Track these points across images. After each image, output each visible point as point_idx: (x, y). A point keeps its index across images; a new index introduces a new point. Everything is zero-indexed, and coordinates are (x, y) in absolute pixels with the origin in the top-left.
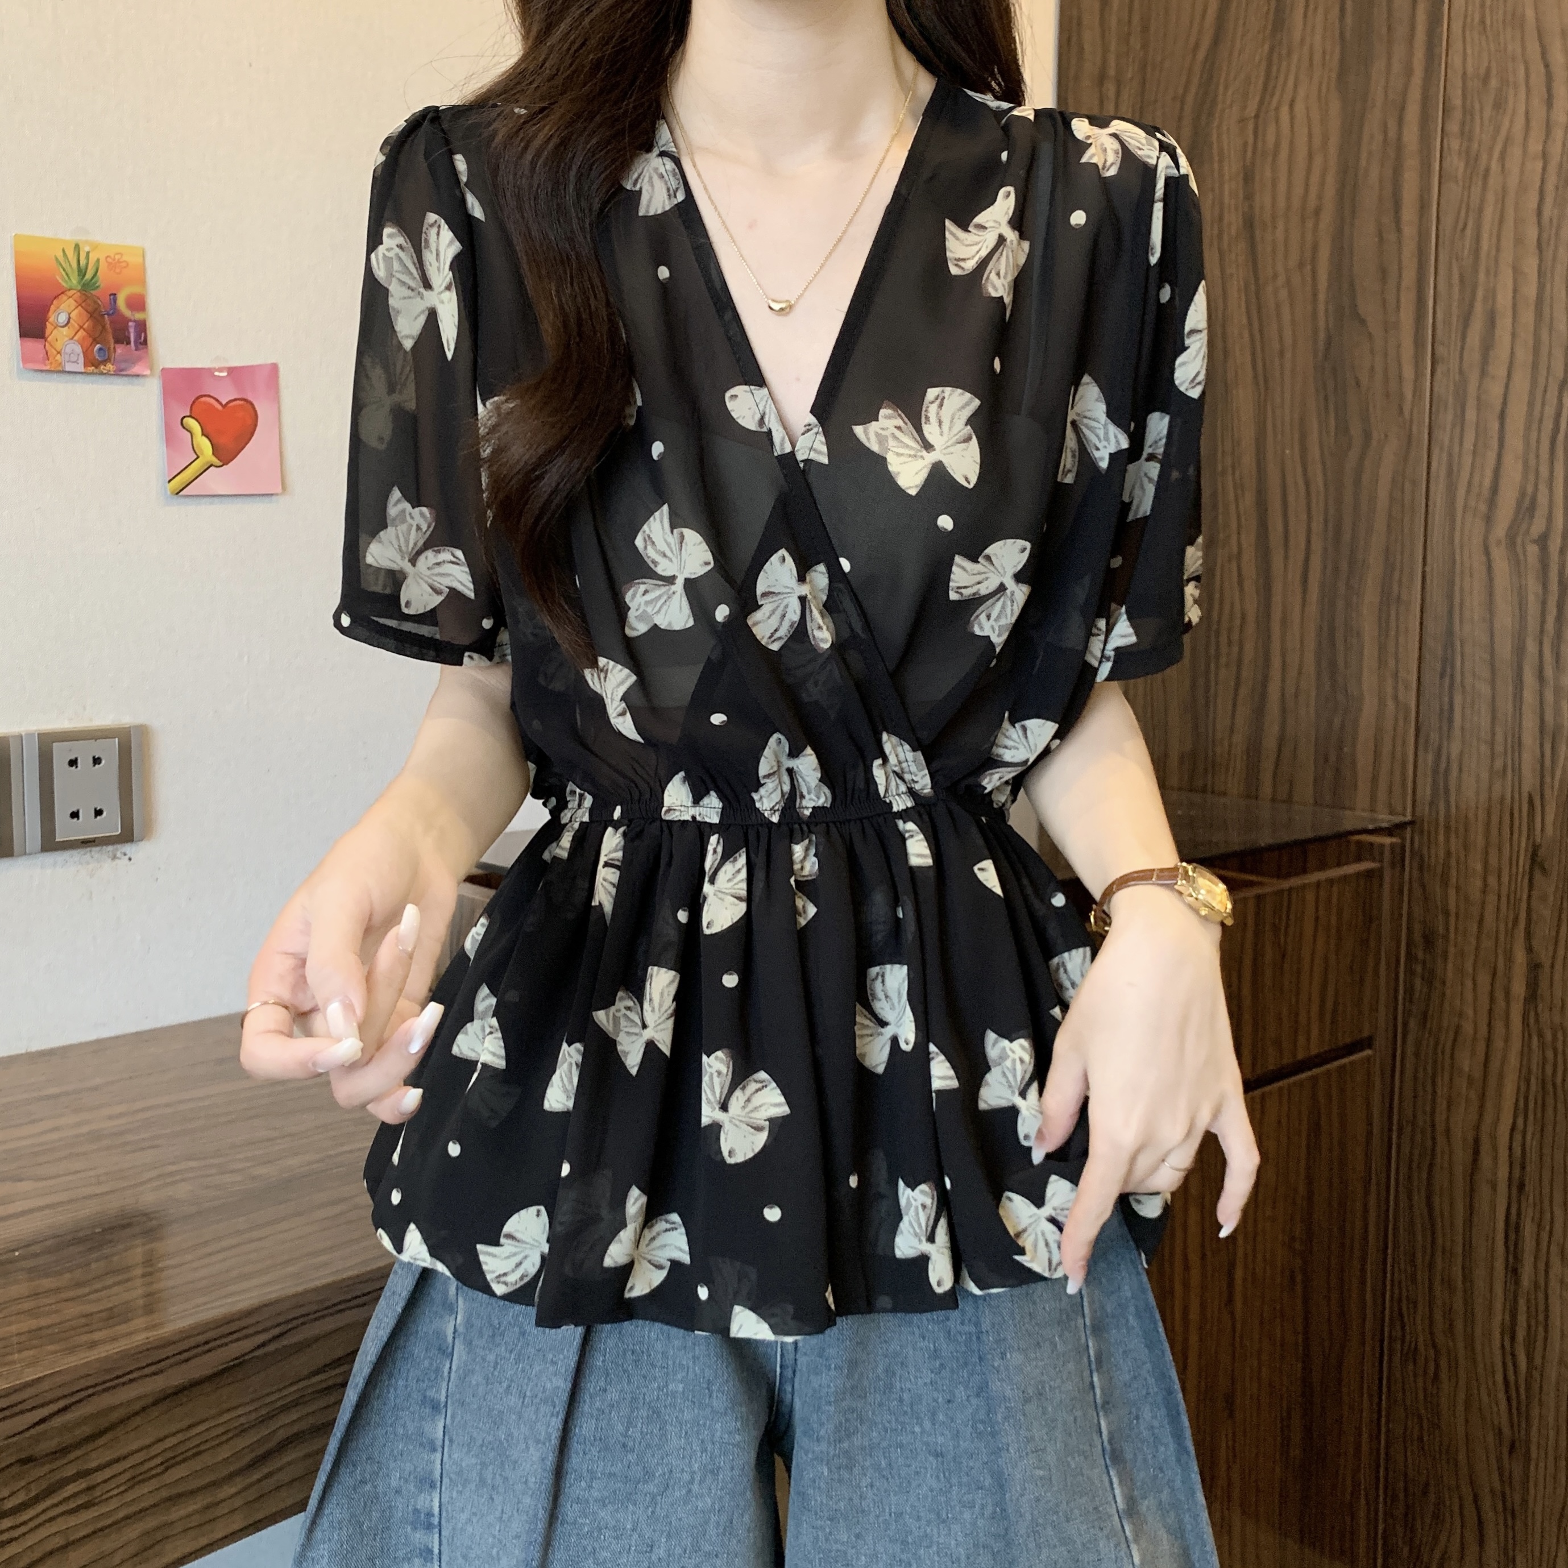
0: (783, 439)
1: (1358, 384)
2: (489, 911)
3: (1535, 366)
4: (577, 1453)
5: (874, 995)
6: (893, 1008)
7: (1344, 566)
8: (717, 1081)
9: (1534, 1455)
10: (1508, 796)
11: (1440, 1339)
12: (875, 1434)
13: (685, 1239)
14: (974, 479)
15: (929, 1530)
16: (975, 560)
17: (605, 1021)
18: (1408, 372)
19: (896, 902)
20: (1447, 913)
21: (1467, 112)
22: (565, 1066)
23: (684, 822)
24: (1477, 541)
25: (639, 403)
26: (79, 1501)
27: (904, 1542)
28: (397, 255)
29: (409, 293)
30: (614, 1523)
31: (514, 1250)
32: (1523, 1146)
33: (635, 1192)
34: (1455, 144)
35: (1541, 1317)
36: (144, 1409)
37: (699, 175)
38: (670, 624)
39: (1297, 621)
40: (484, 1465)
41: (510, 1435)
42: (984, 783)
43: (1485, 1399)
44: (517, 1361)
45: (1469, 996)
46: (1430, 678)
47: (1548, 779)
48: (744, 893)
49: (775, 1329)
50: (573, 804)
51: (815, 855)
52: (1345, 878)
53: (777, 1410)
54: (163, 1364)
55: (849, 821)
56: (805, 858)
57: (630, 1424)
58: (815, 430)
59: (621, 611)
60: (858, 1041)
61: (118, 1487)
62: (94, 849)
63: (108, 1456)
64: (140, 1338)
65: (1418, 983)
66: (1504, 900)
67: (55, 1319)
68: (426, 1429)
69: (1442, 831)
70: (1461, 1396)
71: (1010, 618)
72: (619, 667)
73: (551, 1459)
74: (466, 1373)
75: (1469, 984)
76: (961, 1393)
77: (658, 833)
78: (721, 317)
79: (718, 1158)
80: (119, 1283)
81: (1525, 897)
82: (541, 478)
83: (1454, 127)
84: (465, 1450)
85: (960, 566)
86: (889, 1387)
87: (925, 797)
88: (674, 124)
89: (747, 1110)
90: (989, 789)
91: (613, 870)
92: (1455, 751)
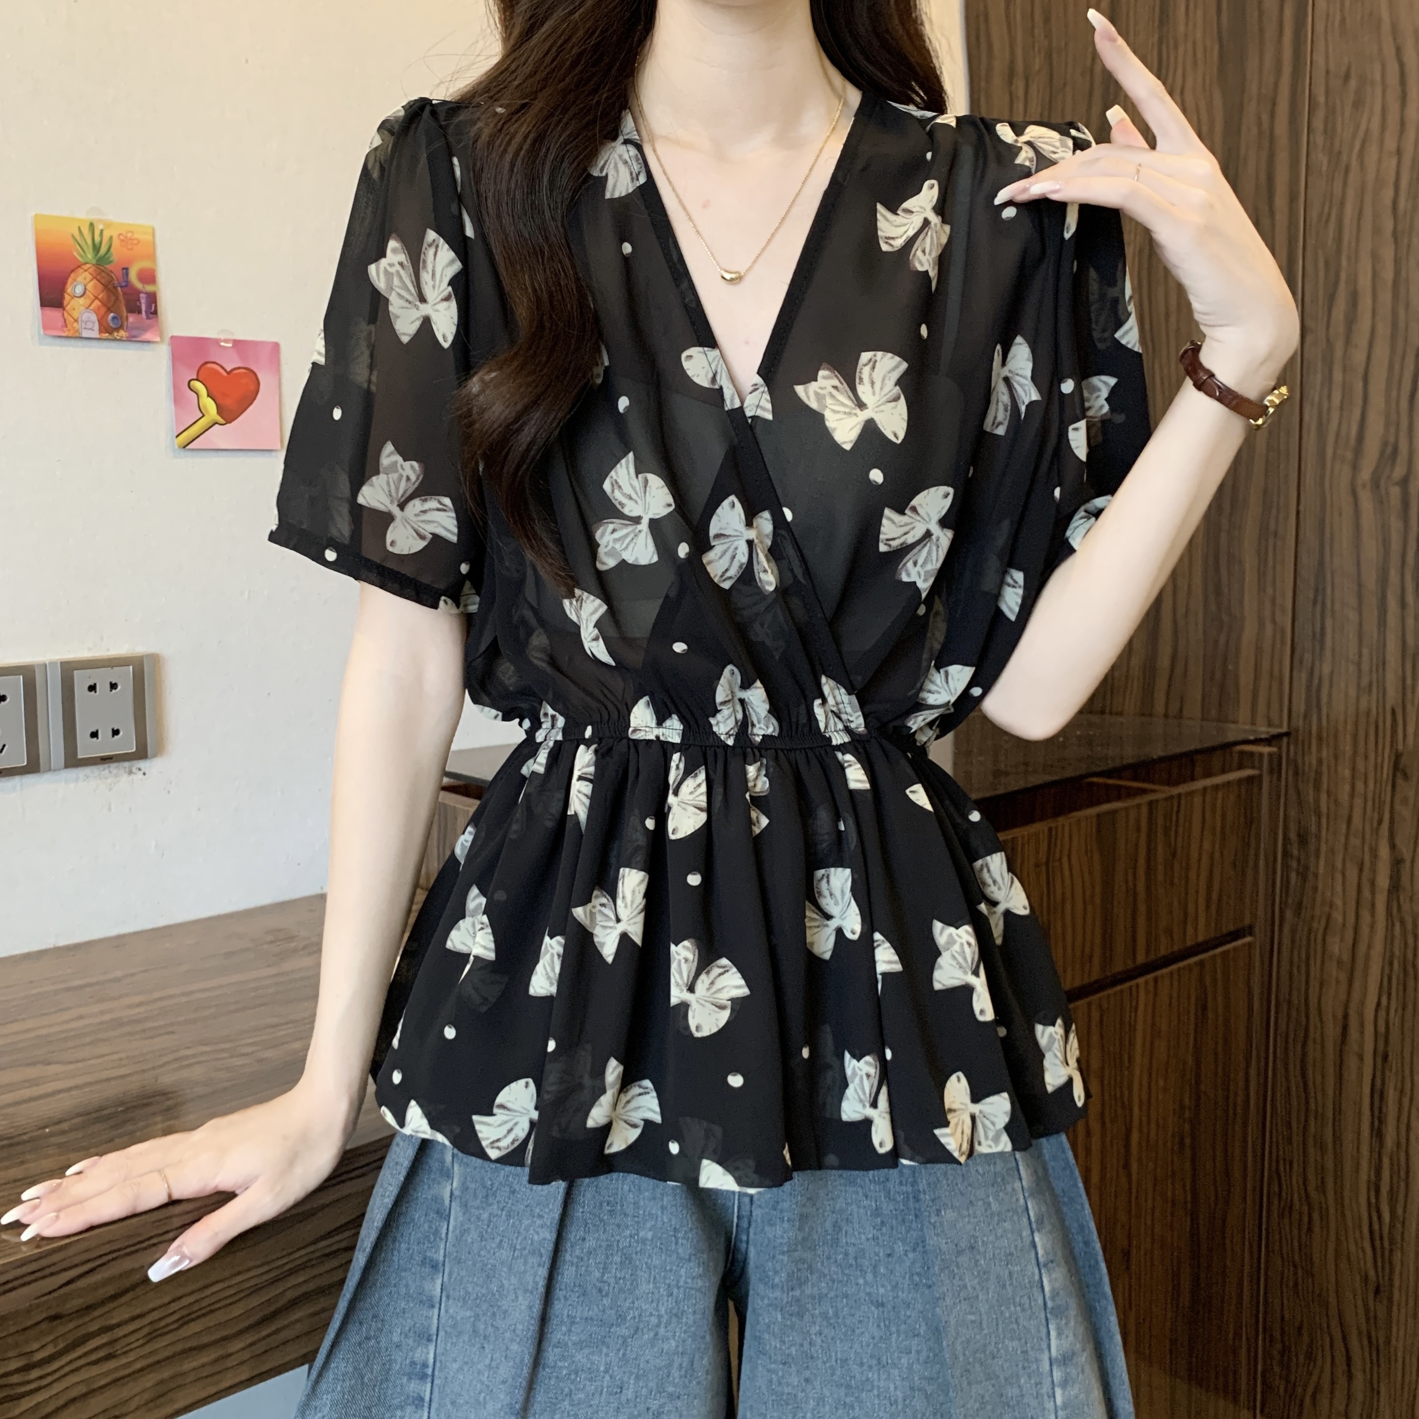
0: (733, 396)
2: (475, 821)
4: (560, 1300)
5: (820, 893)
6: (838, 903)
8: (684, 967)
9: (1396, 1297)
10: (1374, 711)
11: (1313, 1194)
12: (823, 1285)
13: (656, 1101)
14: (901, 435)
15: (870, 1375)
16: (902, 512)
17: (583, 916)
19: (837, 817)
20: (1319, 815)
21: (1330, 109)
22: (548, 957)
23: (649, 742)
24: (1345, 484)
25: (607, 363)
26: (101, 1354)
27: (849, 1387)
28: (398, 272)
29: (408, 305)
30: (588, 1365)
31: (504, 1118)
32: (1387, 1021)
33: (613, 1063)
34: (1319, 139)
35: (1403, 1174)
37: (659, 160)
38: (637, 559)
40: (477, 1317)
41: (501, 1286)
42: (910, 724)
43: (1353, 1248)
44: (509, 1216)
45: (1339, 889)
47: (1409, 698)
48: (704, 804)
49: (739, 1181)
50: (547, 724)
51: (766, 775)
52: (1228, 784)
53: (734, 1256)
55: (795, 750)
56: (757, 778)
57: (605, 1269)
58: (761, 389)
59: (593, 546)
60: (807, 932)
61: (138, 1340)
62: (112, 765)
63: (129, 1313)
65: (1293, 875)
66: (1370, 803)
68: (426, 1287)
69: (1314, 741)
70: (1332, 1246)
71: (935, 564)
72: (592, 597)
73: (537, 1308)
74: (463, 1232)
75: (1339, 877)
76: (900, 1248)
77: (626, 750)
78: (678, 286)
79: (687, 1034)
81: (1388, 799)
82: (519, 430)
83: (1318, 124)
84: (460, 1304)
85: (889, 519)
86: (836, 1242)
87: (860, 735)
88: (637, 114)
89: (712, 991)
90: (914, 728)
91: (588, 783)
92: (1326, 671)
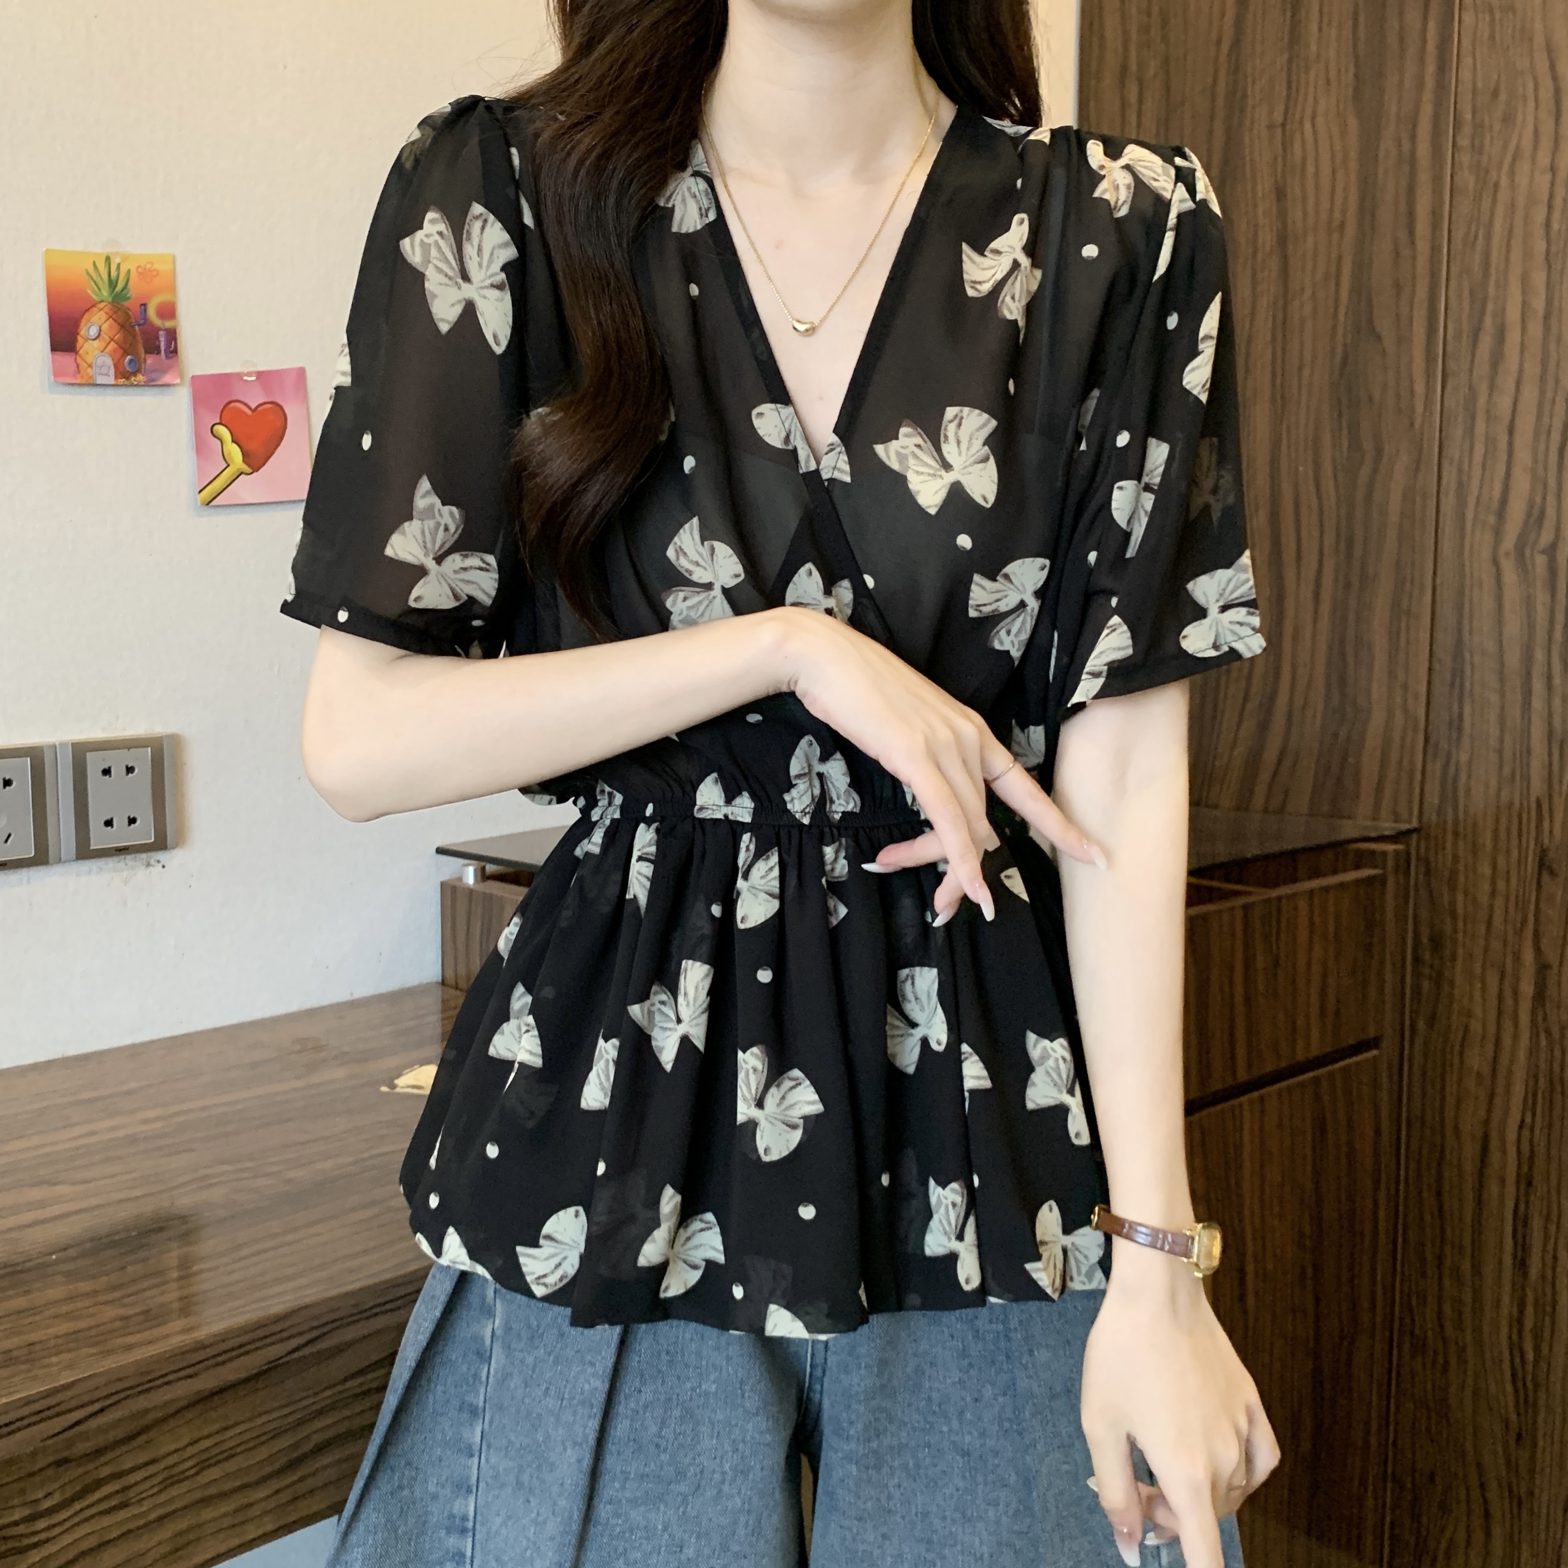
0: (809, 457)
1: (1371, 399)
2: (522, 910)
3: (1543, 379)
4: (612, 1454)
5: (904, 997)
6: (922, 1009)
7: (1355, 581)
8: (753, 1078)
9: (1541, 1443)
10: (1517, 803)
11: (1449, 1330)
12: (903, 1434)
13: (719, 1238)
14: (992, 499)
16: (993, 578)
17: (639, 1015)
18: (1420, 388)
20: (1455, 917)
21: (1478, 127)
22: (602, 1062)
23: (716, 821)
24: (1486, 553)
25: (673, 418)
26: (114, 1502)
28: (436, 242)
29: (446, 280)
30: (645, 1523)
31: (552, 1251)
32: (1531, 1141)
33: (669, 1191)
34: (1465, 159)
36: (178, 1412)
37: (731, 196)
39: (1308, 635)
40: (521, 1469)
41: (548, 1437)
43: (1493, 1390)
44: (557, 1361)
45: (1478, 996)
46: (1440, 689)
47: (1556, 787)
48: (777, 891)
49: (809, 1328)
50: (603, 802)
51: (845, 858)
53: (806, 1408)
54: (198, 1367)
55: (878, 827)
56: (836, 860)
57: (663, 1424)
58: (838, 449)
59: (664, 614)
60: (889, 1041)
61: (152, 1487)
62: (129, 857)
63: (143, 1457)
64: (177, 1341)
65: (1426, 983)
66: (1512, 903)
67: (91, 1322)
68: (465, 1435)
69: (1450, 836)
70: (1469, 1387)
71: (1028, 633)
73: (587, 1462)
74: (505, 1376)
75: (1477, 984)
77: (691, 830)
78: (748, 335)
79: (754, 1157)
80: (154, 1286)
81: (1533, 899)
83: (1464, 141)
84: (503, 1453)
85: (978, 584)
86: (918, 1387)
88: (708, 146)
89: (783, 1107)
91: (649, 864)
92: (1464, 758)
